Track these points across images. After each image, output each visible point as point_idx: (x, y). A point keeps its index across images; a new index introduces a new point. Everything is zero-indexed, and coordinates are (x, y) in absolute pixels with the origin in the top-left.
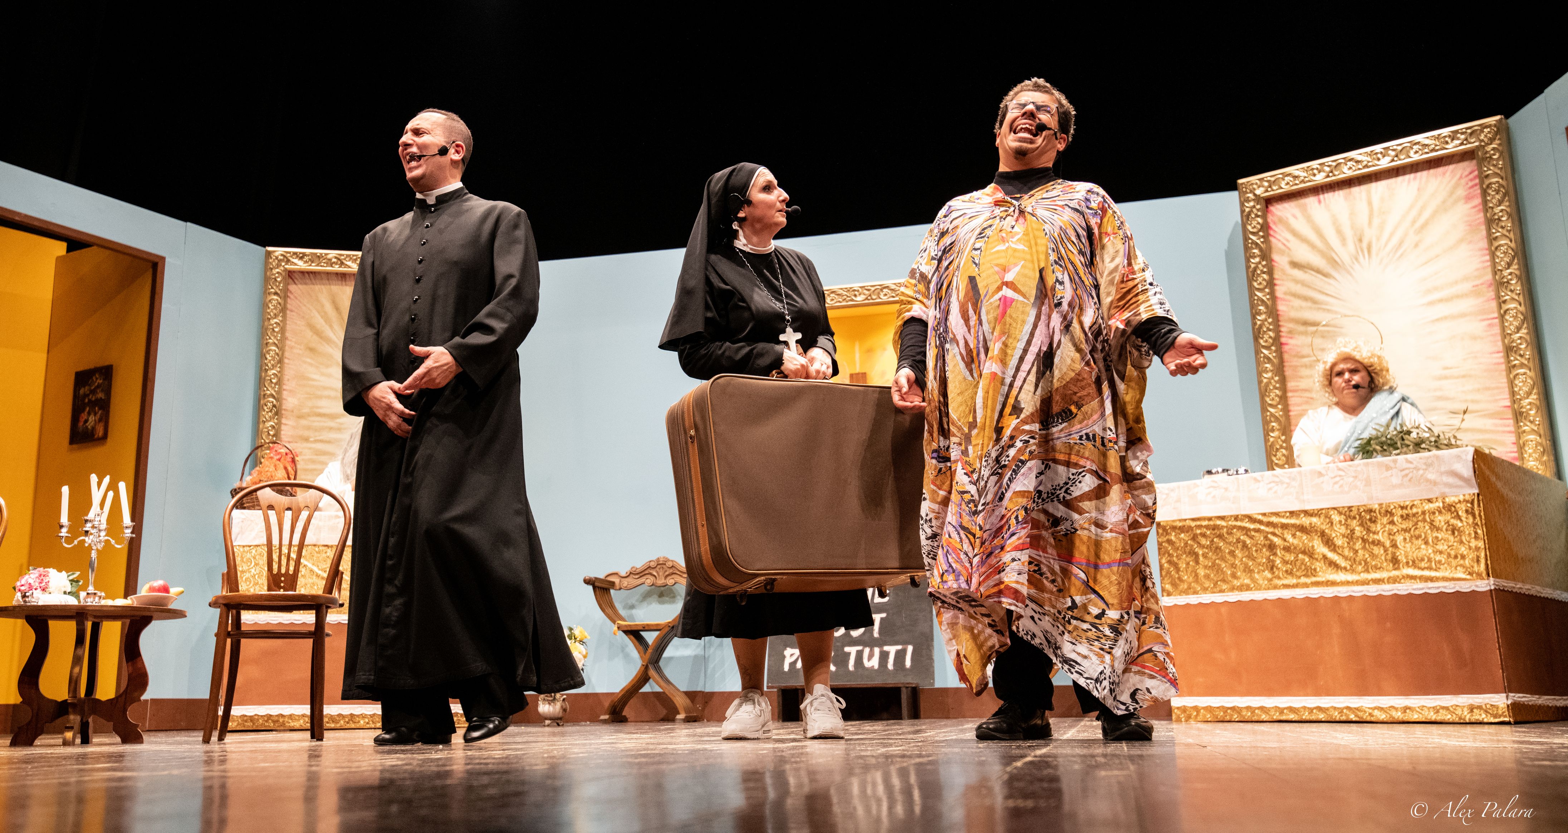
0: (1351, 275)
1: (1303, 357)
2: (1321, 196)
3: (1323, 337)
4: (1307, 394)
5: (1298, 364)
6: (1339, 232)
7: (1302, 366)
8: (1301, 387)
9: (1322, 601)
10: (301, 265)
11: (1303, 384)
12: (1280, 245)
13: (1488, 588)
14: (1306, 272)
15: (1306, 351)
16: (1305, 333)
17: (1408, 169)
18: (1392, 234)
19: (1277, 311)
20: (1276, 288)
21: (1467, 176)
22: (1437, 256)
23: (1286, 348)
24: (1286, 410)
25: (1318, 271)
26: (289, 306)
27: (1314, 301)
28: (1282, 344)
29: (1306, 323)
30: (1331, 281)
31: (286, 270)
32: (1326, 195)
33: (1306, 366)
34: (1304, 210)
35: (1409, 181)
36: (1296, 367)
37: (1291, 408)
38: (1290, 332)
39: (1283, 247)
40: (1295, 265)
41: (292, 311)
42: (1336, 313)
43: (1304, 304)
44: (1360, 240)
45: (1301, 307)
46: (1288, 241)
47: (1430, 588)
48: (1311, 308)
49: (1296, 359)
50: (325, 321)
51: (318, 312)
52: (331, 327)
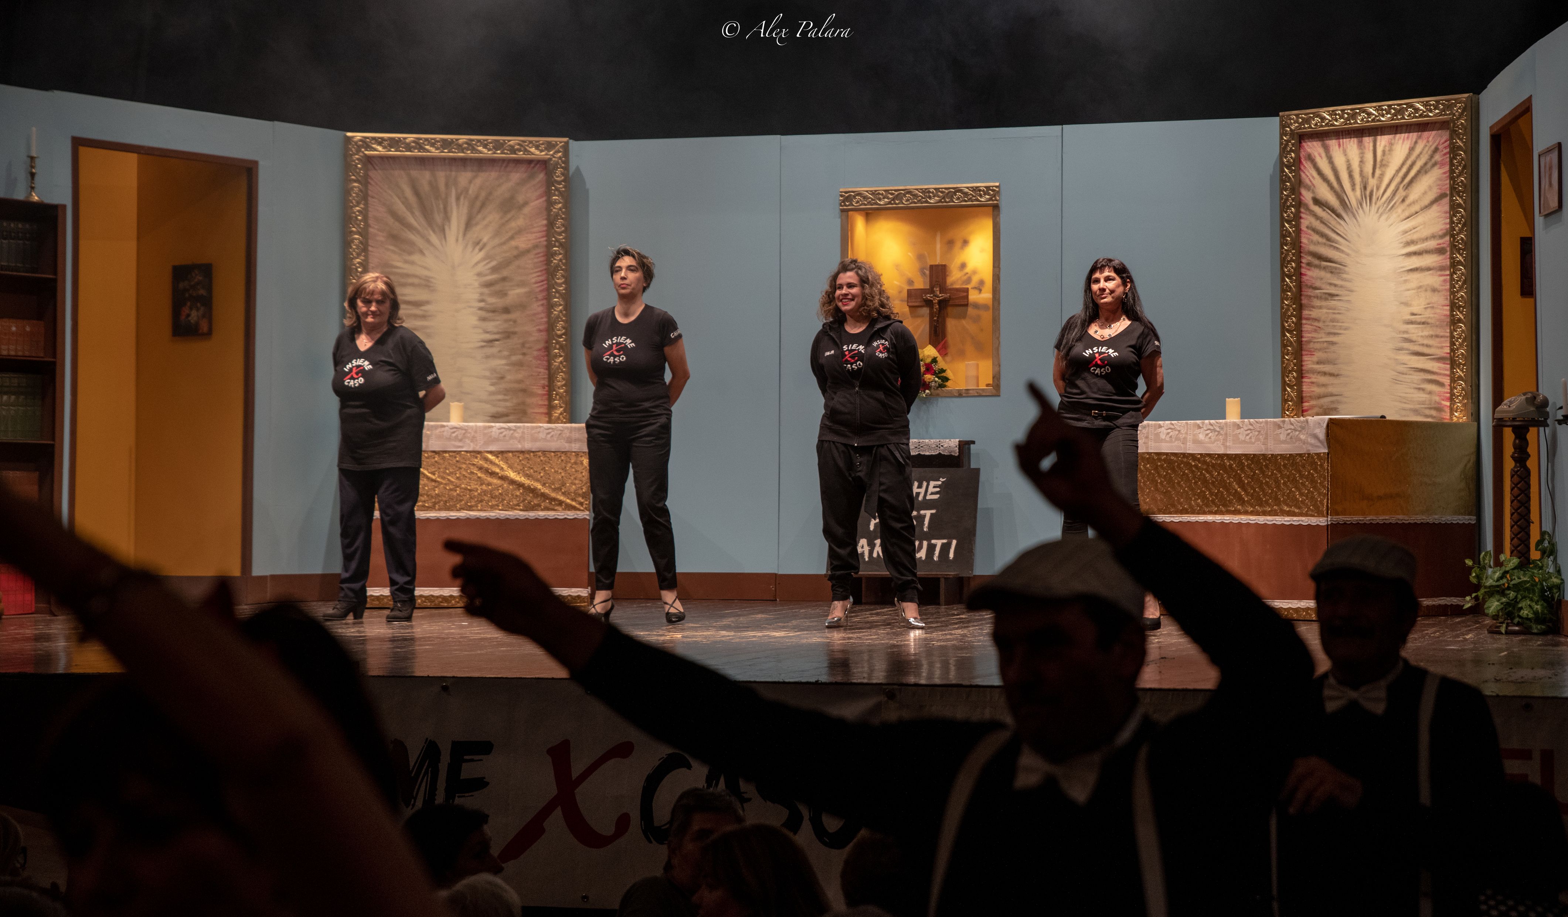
0: (1356, 219)
1: (1316, 288)
2: (1341, 140)
3: (1332, 272)
4: (1316, 324)
5: (1312, 295)
6: (1351, 176)
7: (1314, 297)
8: (1312, 316)
9: (1231, 526)
10: (380, 150)
11: (1314, 313)
12: (1307, 181)
13: (1326, 524)
14: (1324, 210)
15: (1318, 284)
16: (1318, 267)
17: (1404, 128)
18: (1388, 185)
19: (1301, 242)
20: (1302, 221)
21: (1443, 143)
22: (1417, 213)
23: (1304, 278)
24: (1300, 336)
25: (1333, 211)
26: (370, 193)
27: (1329, 239)
28: (1301, 274)
29: (1320, 258)
30: (1342, 222)
31: (365, 155)
32: (1344, 140)
33: (1317, 297)
34: (1327, 149)
35: (1404, 139)
36: (1310, 297)
37: (1304, 334)
38: (1309, 264)
39: (1309, 183)
40: (1317, 201)
41: (373, 197)
42: (1342, 251)
43: (1321, 240)
44: (1365, 188)
45: (1318, 242)
46: (1313, 177)
47: (1294, 521)
48: (1325, 244)
49: (1310, 290)
50: (406, 207)
51: (399, 198)
52: (412, 213)
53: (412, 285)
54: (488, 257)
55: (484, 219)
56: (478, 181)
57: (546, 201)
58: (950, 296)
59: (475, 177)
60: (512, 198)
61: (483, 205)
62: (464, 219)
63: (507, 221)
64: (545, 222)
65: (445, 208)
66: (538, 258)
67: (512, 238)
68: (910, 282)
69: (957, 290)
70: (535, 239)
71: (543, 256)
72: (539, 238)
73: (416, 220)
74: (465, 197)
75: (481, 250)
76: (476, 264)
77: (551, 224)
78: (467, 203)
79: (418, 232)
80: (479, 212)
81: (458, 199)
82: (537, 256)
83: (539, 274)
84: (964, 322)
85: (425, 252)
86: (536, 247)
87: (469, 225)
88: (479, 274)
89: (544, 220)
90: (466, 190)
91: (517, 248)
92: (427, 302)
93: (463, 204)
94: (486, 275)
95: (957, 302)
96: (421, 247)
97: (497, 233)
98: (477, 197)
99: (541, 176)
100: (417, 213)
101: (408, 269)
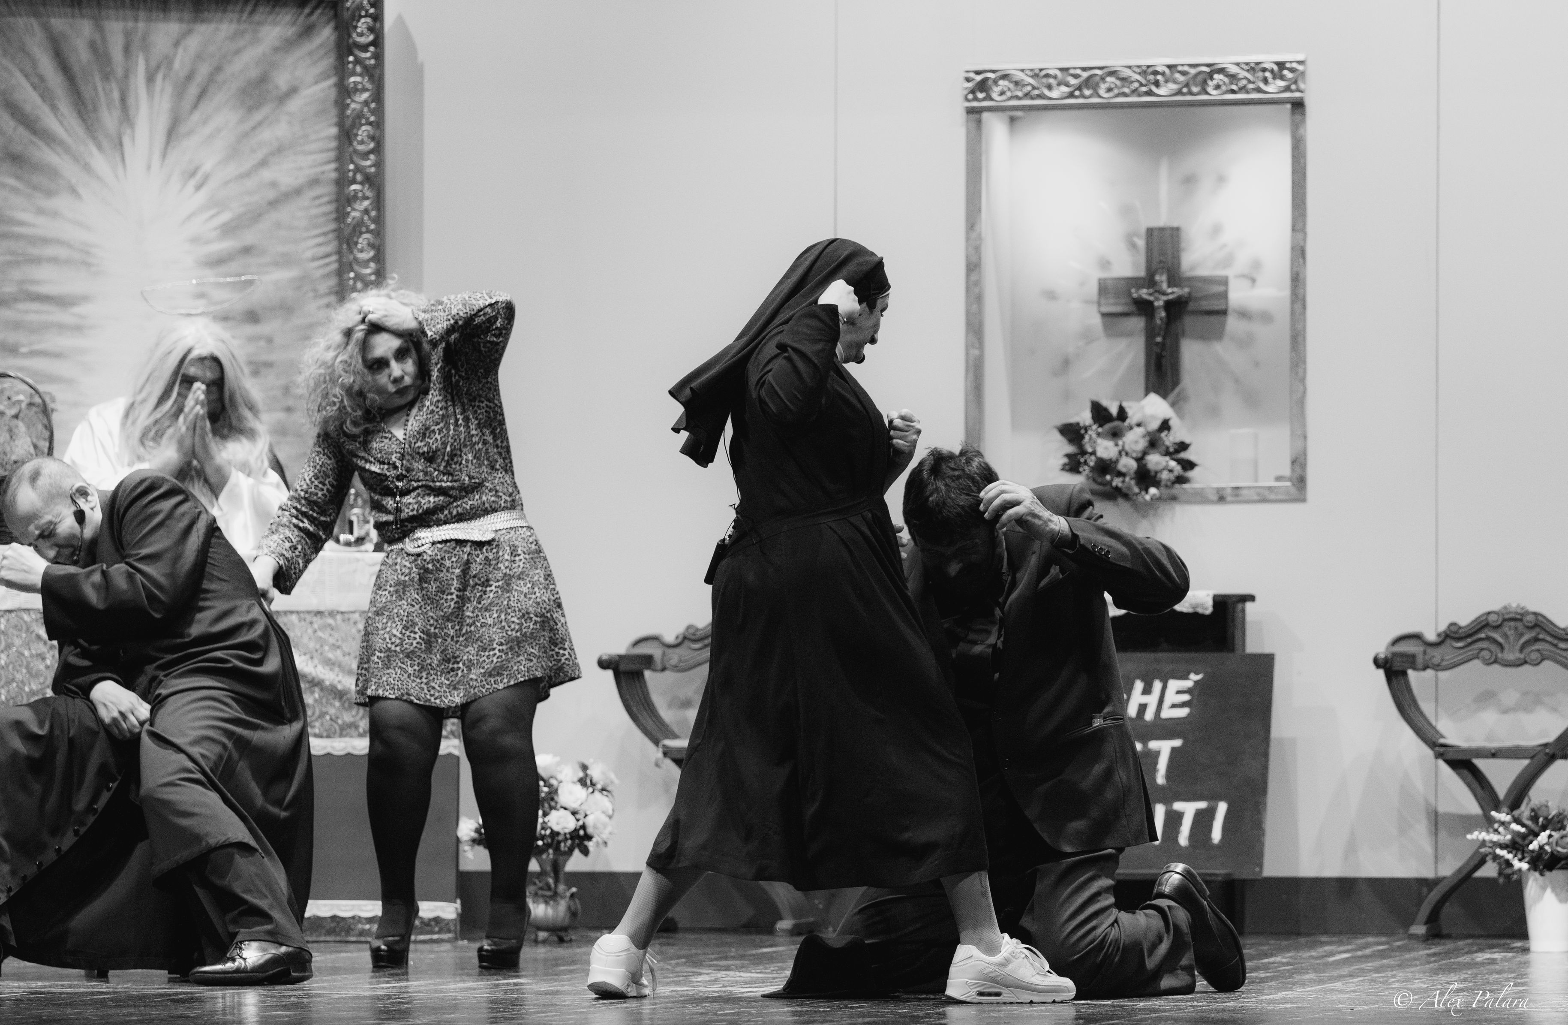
50: (42, 97)
51: (27, 77)
52: (54, 108)
53: (54, 260)
54: (216, 204)
55: (205, 122)
56: (193, 43)
57: (335, 85)
58: (1190, 293)
59: (188, 33)
60: (263, 80)
61: (203, 93)
62: (163, 122)
63: (254, 128)
64: (334, 131)
65: (123, 100)
66: (320, 205)
67: (263, 163)
68: (1105, 264)
69: (1206, 280)
70: (315, 166)
71: (330, 202)
72: (321, 165)
73: (62, 124)
74: (165, 77)
75: (198, 188)
76: (189, 217)
77: (346, 135)
78: (169, 89)
79: (67, 149)
80: (195, 106)
81: (150, 79)
82: (318, 202)
83: (320, 240)
84: (1218, 347)
85: (81, 190)
86: (314, 182)
87: (171, 134)
88: (195, 240)
89: (330, 125)
90: (168, 61)
91: (274, 184)
92: (85, 299)
93: (162, 90)
94: (207, 242)
95: (1205, 305)
96: (74, 181)
97: (233, 153)
98: (190, 77)
99: (326, 34)
100: (65, 107)
101: (42, 226)
